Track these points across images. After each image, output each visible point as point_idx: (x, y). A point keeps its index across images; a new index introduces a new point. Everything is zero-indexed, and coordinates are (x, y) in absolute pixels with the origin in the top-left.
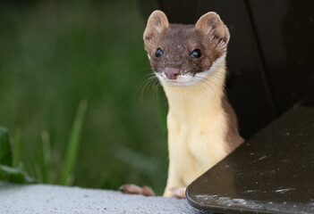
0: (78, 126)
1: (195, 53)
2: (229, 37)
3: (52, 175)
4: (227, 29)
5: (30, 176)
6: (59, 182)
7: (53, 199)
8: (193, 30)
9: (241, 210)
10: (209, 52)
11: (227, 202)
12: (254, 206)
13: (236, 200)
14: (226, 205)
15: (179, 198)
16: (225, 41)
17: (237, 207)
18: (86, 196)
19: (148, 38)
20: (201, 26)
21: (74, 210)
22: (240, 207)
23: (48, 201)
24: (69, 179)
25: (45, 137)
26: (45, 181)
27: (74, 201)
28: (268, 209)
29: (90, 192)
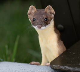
0: (16, 43)
1: (46, 19)
2: (54, 13)
3: (8, 58)
4: (54, 10)
5: (2, 59)
6: (10, 61)
7: (8, 66)
8: (44, 11)
9: (67, 70)
10: (49, 19)
11: (63, 67)
12: (71, 69)
13: (65, 67)
14: (62, 68)
15: (48, 66)
16: (53, 14)
17: (65, 69)
18: (19, 65)
19: (29, 14)
20: (46, 10)
21: (15, 70)
22: (66, 69)
23: (7, 67)
24: (14, 60)
25: (7, 47)
26: (6, 60)
27: (15, 67)
28: (75, 69)
29: (20, 64)
